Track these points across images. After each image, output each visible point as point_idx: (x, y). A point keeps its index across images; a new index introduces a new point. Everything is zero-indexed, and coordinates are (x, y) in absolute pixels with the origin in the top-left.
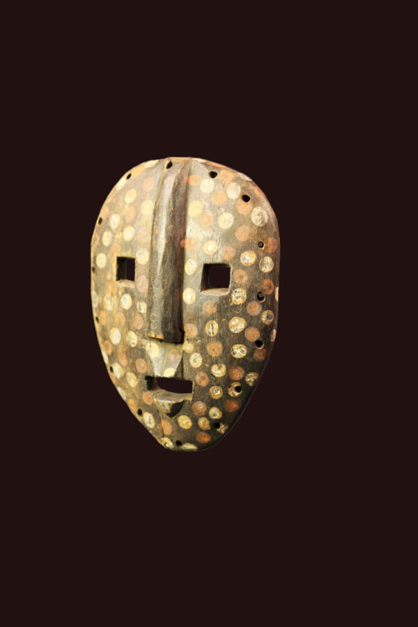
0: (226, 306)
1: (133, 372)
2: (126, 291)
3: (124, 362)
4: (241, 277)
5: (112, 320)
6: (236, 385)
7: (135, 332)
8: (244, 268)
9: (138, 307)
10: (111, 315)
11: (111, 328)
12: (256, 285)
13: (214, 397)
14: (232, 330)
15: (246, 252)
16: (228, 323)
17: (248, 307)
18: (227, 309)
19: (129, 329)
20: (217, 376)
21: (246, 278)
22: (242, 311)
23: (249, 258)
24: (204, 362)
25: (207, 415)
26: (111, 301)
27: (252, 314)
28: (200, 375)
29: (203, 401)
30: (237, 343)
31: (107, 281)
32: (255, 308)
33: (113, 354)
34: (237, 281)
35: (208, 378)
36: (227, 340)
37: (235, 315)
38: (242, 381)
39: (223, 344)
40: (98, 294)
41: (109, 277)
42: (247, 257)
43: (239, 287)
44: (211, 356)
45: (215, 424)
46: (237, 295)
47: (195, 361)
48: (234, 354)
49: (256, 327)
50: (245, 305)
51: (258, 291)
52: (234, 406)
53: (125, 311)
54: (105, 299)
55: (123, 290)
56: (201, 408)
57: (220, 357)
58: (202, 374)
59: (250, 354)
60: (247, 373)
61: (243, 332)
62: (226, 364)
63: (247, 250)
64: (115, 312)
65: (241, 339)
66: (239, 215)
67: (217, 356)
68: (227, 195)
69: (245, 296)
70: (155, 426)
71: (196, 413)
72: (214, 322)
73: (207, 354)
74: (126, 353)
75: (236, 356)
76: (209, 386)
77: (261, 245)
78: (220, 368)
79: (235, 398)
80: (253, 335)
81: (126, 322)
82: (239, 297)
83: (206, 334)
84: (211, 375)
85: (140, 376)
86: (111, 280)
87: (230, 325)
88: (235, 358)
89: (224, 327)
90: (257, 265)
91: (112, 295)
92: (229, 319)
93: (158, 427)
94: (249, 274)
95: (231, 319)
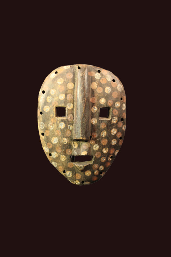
0: (110, 124)
1: (64, 155)
2: (62, 121)
3: (59, 151)
4: (116, 112)
5: (53, 134)
6: (111, 156)
7: (67, 138)
8: (116, 108)
9: (68, 127)
10: (52, 131)
11: (52, 137)
12: (121, 115)
13: (102, 162)
14: (112, 134)
15: (117, 102)
16: (110, 131)
17: (118, 124)
18: (110, 125)
19: (63, 137)
20: (104, 153)
21: (117, 113)
22: (116, 126)
23: (118, 105)
24: (99, 148)
25: (98, 169)
26: (53, 126)
27: (119, 127)
28: (97, 153)
29: (97, 163)
30: (113, 139)
31: (50, 117)
32: (120, 124)
33: (52, 148)
34: (114, 114)
35: (101, 154)
36: (110, 138)
37: (113, 128)
38: (114, 154)
39: (108, 140)
40: (44, 123)
41: (51, 116)
42: (117, 104)
43: (115, 116)
44: (102, 145)
45: (101, 172)
46: (114, 119)
47: (95, 148)
48: (112, 143)
49: (121, 132)
50: (117, 123)
51: (122, 117)
52: (109, 164)
53: (61, 129)
54: (49, 125)
55: (60, 121)
56: (96, 166)
57: (106, 145)
58: (98, 153)
59: (118, 143)
60: (115, 150)
61: (116, 134)
62: (108, 148)
63: (117, 101)
64: (54, 130)
65: (115, 137)
66: (112, 87)
67: (105, 145)
68: (106, 80)
69: (117, 120)
70: (72, 176)
71: (94, 169)
72: (105, 131)
73: (101, 144)
74: (61, 147)
75: (113, 144)
76: (101, 157)
77: (121, 99)
78: (106, 150)
79: (110, 161)
80: (119, 135)
81: (62, 134)
82: (115, 120)
83: (101, 136)
84: (102, 153)
85: (68, 156)
86: (53, 117)
87: (111, 132)
88: (112, 145)
89: (109, 133)
90: (121, 107)
91: (53, 123)
92: (111, 130)
93: (73, 177)
94: (118, 111)
95: (112, 129)
